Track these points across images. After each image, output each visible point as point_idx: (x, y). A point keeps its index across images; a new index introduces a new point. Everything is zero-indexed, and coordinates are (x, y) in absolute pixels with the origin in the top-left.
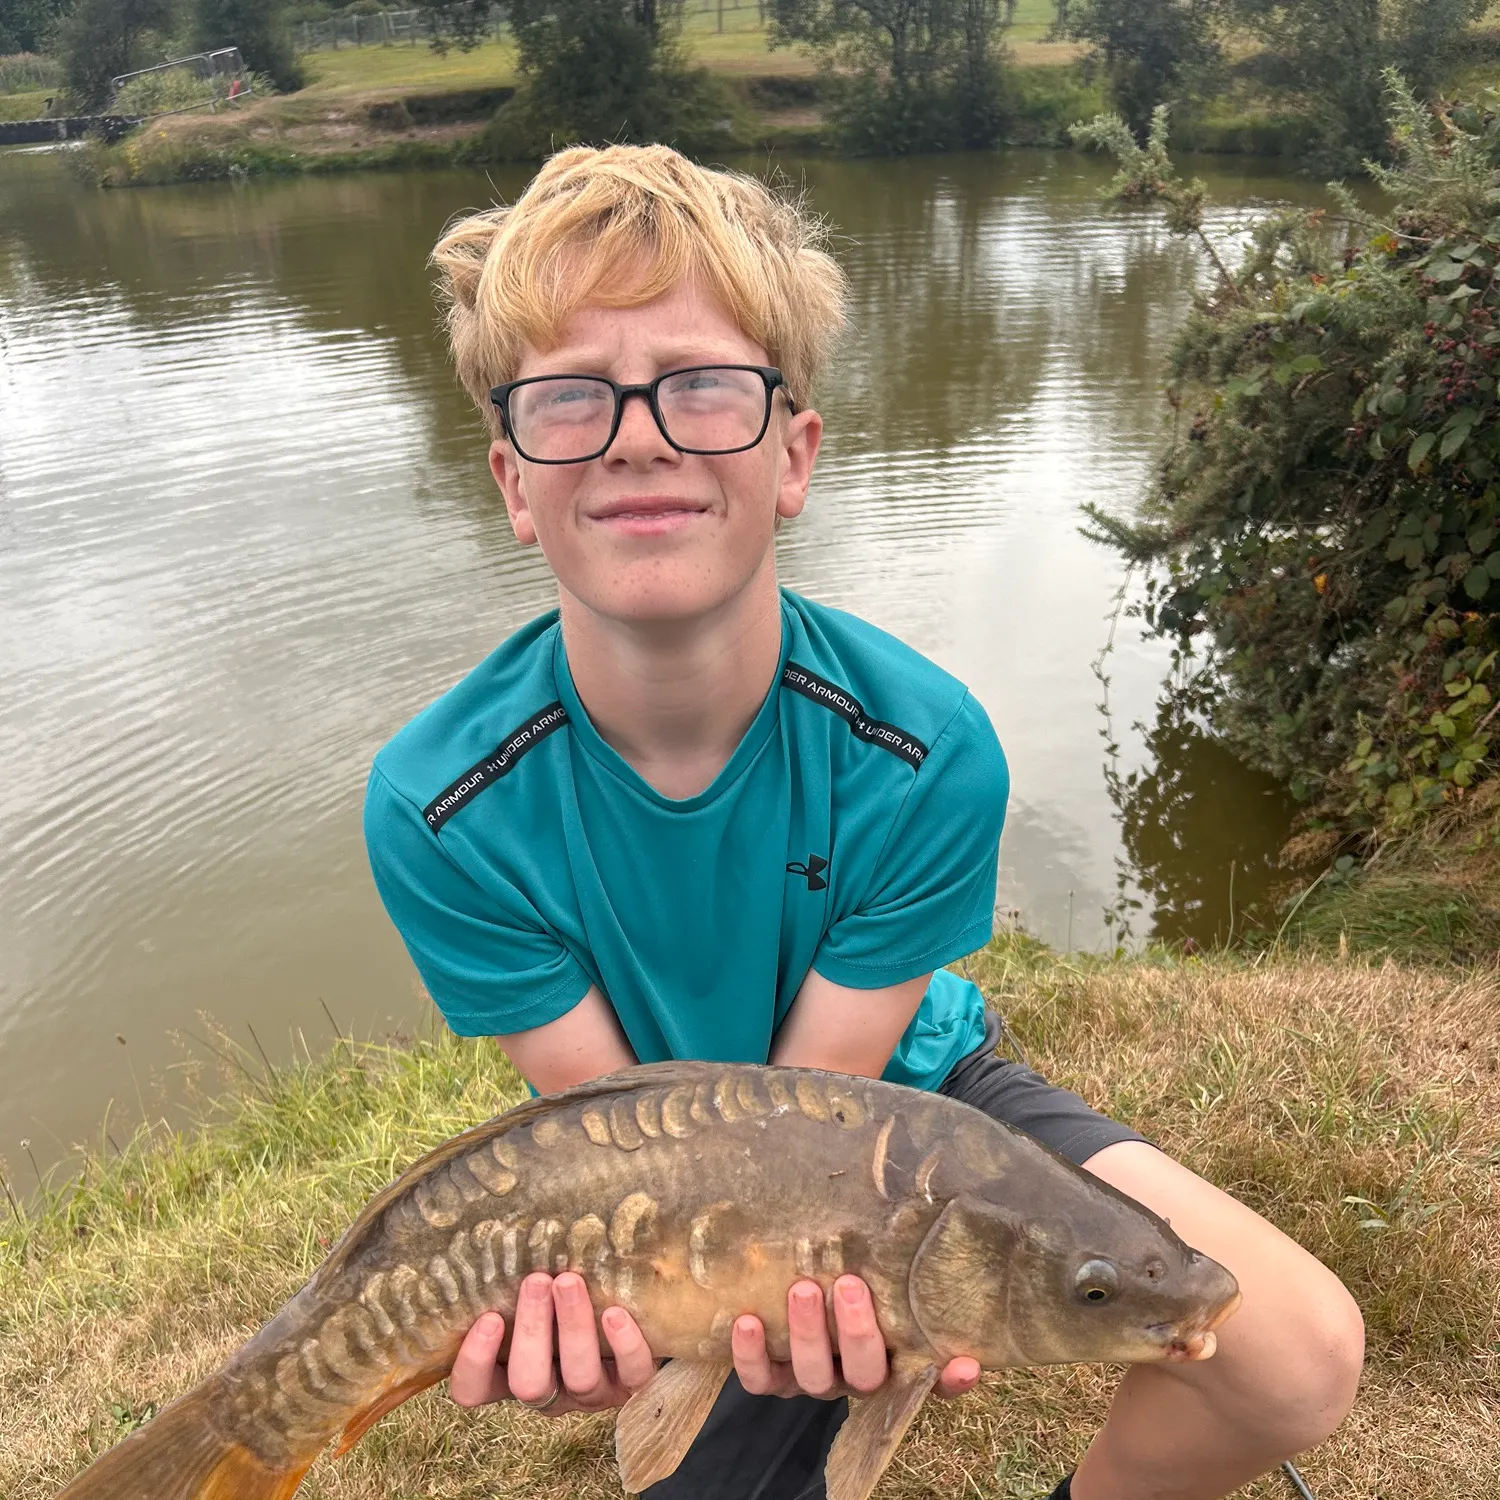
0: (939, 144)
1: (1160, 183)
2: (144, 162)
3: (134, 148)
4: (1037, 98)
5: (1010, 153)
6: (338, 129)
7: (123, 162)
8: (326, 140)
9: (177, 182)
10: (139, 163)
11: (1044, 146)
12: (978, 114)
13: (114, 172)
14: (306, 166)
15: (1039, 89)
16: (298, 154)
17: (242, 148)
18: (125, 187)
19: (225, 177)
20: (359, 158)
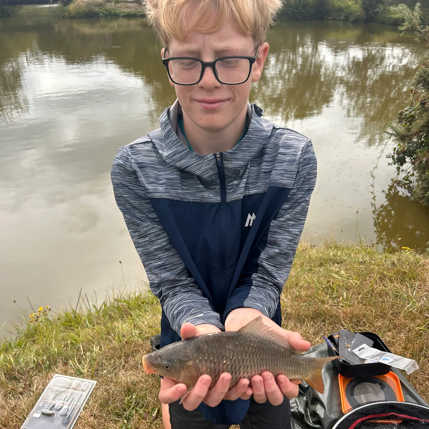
0: (308, 18)
1: (418, 27)
2: (75, 11)
3: (72, 7)
4: (339, 5)
5: (329, 22)
6: (131, 4)
7: (69, 11)
8: (127, 7)
9: (84, 18)
10: (73, 12)
11: (340, 20)
12: (321, 9)
13: (66, 14)
14: (121, 15)
15: (339, 3)
16: (120, 11)
17: (103, 9)
18: (69, 18)
19: (98, 17)
20: (137, 13)
